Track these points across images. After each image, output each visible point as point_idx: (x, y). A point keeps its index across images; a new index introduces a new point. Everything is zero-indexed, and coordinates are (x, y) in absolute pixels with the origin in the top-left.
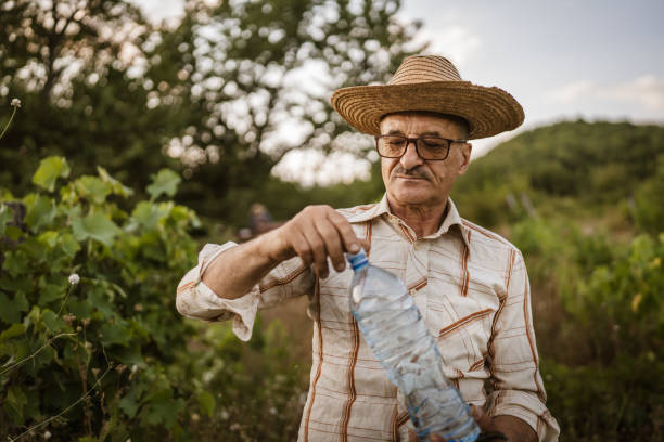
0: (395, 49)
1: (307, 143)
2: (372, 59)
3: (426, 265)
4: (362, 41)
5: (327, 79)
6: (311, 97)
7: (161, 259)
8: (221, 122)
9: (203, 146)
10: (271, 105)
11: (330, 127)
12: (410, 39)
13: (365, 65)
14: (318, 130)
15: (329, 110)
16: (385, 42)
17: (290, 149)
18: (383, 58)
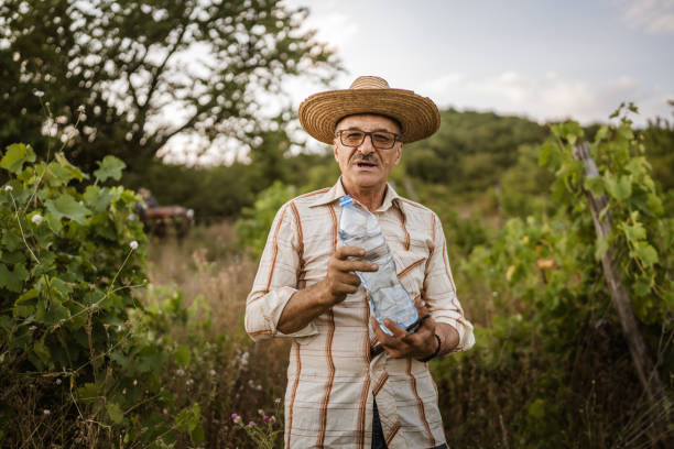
0: (281, 35)
1: (190, 125)
2: (259, 44)
4: (249, 25)
6: (195, 79)
7: (113, 238)
8: (100, 101)
9: (81, 127)
10: (154, 85)
11: (216, 110)
12: (298, 27)
13: (251, 49)
14: (203, 115)
15: (215, 93)
16: (271, 27)
17: (181, 130)
18: (269, 43)
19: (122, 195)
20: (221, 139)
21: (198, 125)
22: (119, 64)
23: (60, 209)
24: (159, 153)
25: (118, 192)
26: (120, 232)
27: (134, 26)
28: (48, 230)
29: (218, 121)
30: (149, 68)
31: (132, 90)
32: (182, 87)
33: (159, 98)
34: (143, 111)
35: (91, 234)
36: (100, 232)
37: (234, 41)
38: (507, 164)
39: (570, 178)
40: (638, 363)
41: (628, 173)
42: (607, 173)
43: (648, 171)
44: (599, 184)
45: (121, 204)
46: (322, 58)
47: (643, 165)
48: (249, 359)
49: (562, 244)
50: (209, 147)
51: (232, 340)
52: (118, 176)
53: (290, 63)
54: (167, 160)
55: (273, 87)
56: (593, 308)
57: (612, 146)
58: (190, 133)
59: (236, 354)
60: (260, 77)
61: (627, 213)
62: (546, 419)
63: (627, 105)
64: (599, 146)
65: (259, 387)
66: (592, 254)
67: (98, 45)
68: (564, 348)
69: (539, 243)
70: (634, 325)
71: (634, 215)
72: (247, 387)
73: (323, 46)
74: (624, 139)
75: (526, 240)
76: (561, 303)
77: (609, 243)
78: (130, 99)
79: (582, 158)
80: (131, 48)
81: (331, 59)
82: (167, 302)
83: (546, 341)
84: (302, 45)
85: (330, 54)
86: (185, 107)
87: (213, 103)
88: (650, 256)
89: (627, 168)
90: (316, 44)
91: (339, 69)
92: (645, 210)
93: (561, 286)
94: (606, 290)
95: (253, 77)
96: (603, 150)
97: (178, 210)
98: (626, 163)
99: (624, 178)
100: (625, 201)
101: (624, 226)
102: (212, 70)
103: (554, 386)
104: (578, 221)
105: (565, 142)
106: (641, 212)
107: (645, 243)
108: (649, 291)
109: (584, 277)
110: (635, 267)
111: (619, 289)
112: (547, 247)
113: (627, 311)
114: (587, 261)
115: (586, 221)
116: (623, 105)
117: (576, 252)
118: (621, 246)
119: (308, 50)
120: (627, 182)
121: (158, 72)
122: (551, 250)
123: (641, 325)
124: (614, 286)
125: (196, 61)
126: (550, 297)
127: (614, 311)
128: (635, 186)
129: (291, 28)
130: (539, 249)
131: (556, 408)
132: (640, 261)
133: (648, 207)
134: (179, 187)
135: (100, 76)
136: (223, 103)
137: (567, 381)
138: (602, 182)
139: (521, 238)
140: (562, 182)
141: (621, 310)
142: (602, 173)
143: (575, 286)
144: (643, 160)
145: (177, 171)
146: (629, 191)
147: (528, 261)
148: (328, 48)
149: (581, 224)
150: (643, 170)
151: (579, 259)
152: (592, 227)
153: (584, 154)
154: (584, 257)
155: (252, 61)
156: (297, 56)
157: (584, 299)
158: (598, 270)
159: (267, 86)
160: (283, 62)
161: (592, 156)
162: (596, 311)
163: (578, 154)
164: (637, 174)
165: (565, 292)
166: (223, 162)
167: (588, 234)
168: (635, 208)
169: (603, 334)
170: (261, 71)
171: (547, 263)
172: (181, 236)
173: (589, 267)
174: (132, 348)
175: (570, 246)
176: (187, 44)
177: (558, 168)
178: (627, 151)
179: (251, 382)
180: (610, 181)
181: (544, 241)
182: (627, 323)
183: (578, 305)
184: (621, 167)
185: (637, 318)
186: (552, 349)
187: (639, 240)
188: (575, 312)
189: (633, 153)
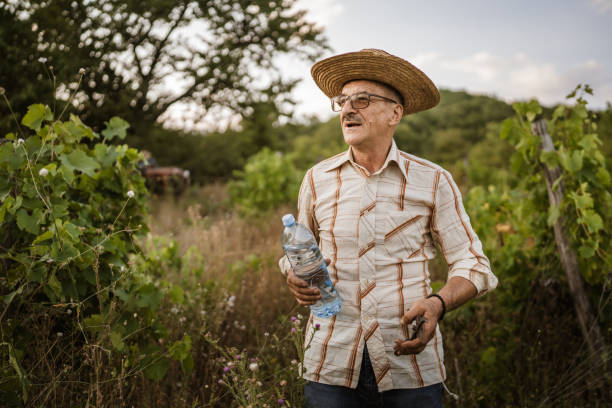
0: (274, 15)
1: (188, 95)
2: (254, 22)
3: (375, 192)
4: (245, 4)
5: (210, 36)
6: (194, 53)
7: (118, 191)
8: (108, 70)
9: (89, 92)
10: (157, 57)
11: (212, 81)
12: (289, 7)
13: (246, 26)
14: (200, 86)
15: (212, 66)
17: (180, 99)
18: (263, 21)
19: (127, 152)
20: (216, 108)
21: (195, 94)
22: (127, 37)
23: (73, 164)
24: (160, 119)
25: (123, 150)
26: (124, 184)
27: (140, 3)
28: (63, 181)
29: (214, 91)
30: (153, 41)
31: (137, 61)
32: (182, 59)
33: (162, 69)
34: (147, 80)
35: (99, 187)
36: (107, 185)
37: (231, 19)
38: (475, 139)
39: (528, 152)
40: (582, 319)
41: (580, 148)
42: (562, 147)
43: (599, 147)
44: (553, 158)
45: (125, 161)
46: (310, 37)
47: (595, 142)
48: (235, 302)
49: (518, 211)
50: (205, 115)
51: (221, 285)
52: (122, 134)
53: (281, 40)
54: (167, 125)
55: (265, 63)
56: (543, 268)
57: (567, 123)
58: (188, 102)
59: (223, 297)
60: (253, 53)
61: (578, 184)
62: (496, 365)
63: (583, 87)
64: (556, 123)
65: (243, 327)
66: (545, 220)
67: (108, 19)
68: (516, 304)
69: (498, 210)
70: (580, 285)
71: (584, 186)
72: (233, 326)
73: (311, 26)
74: (579, 118)
75: (487, 206)
76: (516, 263)
77: (561, 211)
78: (135, 70)
79: (540, 133)
80: (137, 22)
81: (318, 38)
82: (164, 251)
83: (501, 297)
84: (292, 25)
85: (317, 33)
86: (185, 77)
87: (210, 75)
88: (596, 223)
89: (580, 144)
90: (305, 24)
91: (325, 47)
92: (594, 182)
93: (515, 249)
94: (556, 254)
95: (246, 53)
96: (559, 127)
97: (176, 171)
98: (580, 139)
99: (577, 152)
100: (576, 173)
101: (574, 195)
102: (210, 44)
103: (505, 336)
104: (534, 190)
105: (525, 119)
106: (590, 184)
107: (592, 211)
108: (593, 254)
109: (537, 241)
110: (582, 232)
111: (568, 252)
112: (505, 213)
113: (574, 272)
114: (540, 227)
115: (541, 190)
116: (579, 87)
117: (530, 218)
118: (571, 213)
119: (298, 28)
120: (579, 156)
121: (160, 45)
122: (509, 216)
123: (586, 286)
124: (564, 249)
125: (195, 36)
126: (506, 258)
127: (562, 272)
128: (586, 160)
129: (283, 8)
130: (498, 214)
131: (506, 356)
132: (587, 227)
133: (597, 180)
134: (177, 150)
135: (109, 47)
136: (219, 75)
137: (517, 332)
138: (557, 155)
139: (483, 205)
140: (521, 155)
141: (569, 271)
142: (557, 148)
143: (529, 249)
144: (595, 137)
145: (175, 136)
146: (580, 164)
147: (488, 225)
148: (316, 28)
149: (536, 194)
150: (595, 146)
151: (533, 224)
152: (546, 196)
153: (542, 130)
154: (537, 223)
155: (247, 38)
156: (287, 34)
157: (536, 261)
158: (550, 235)
159: (259, 62)
160: (275, 39)
161: (549, 133)
162: (546, 271)
163: (536, 130)
164: (589, 150)
165: (519, 254)
166: (218, 129)
167: (542, 202)
168: (585, 180)
169: (552, 292)
170: (255, 47)
171: (505, 228)
172: (178, 194)
173: (543, 231)
175: (525, 213)
176: (188, 21)
177: (517, 142)
178: (581, 129)
179: (236, 322)
180: (563, 155)
181: (503, 208)
182: (573, 284)
183: (531, 265)
184: (574, 142)
185: (582, 278)
186: (505, 304)
187: (587, 209)
188: (527, 271)
189: (587, 131)
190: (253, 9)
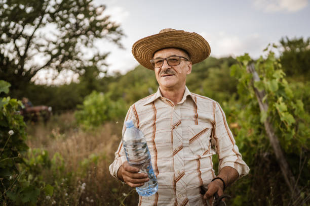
0: (92, 19)
1: (48, 65)
2: (81, 23)
4: (76, 14)
5: (58, 32)
6: (49, 42)
10: (28, 45)
11: (61, 56)
12: (100, 14)
13: (77, 26)
14: (54, 59)
15: (60, 48)
16: (87, 15)
17: (43, 67)
18: (86, 23)
19: (9, 101)
20: (64, 71)
21: (52, 64)
22: (9, 35)
24: (33, 79)
25: (7, 100)
26: (10, 121)
27: (16, 16)
29: (63, 61)
30: (25, 37)
31: (17, 48)
32: (43, 46)
33: (31, 52)
34: (23, 59)
37: (69, 22)
39: (246, 82)
40: (285, 173)
41: (275, 78)
42: (265, 79)
43: (284, 77)
44: (261, 85)
45: (9, 107)
46: (113, 29)
47: (281, 74)
48: (86, 187)
49: (242, 114)
50: (58, 75)
51: (76, 175)
52: (7, 91)
53: (97, 32)
54: (37, 83)
55: (89, 44)
56: (261, 146)
57: (265, 65)
58: (48, 69)
59: (78, 184)
60: (82, 40)
61: (276, 98)
63: (272, 45)
64: (259, 65)
65: (92, 201)
66: (259, 120)
69: (230, 115)
70: (282, 154)
71: (280, 99)
72: (85, 201)
73: (113, 24)
74: (271, 62)
76: (245, 145)
77: (268, 113)
78: (16, 53)
79: (251, 72)
80: (15, 27)
81: (118, 30)
82: (39, 157)
84: (103, 24)
85: (117, 27)
86: (45, 55)
87: (59, 53)
88: (290, 119)
89: (274, 76)
90: (109, 23)
91: (122, 34)
93: (243, 137)
94: (267, 138)
95: (79, 40)
96: (261, 67)
97: (44, 107)
98: (273, 73)
99: (274, 81)
100: (275, 92)
101: (276, 105)
102: (58, 37)
103: (244, 188)
104: (251, 103)
105: (242, 64)
106: (284, 98)
107: (287, 113)
108: (292, 137)
109: (254, 132)
110: (283, 125)
111: (274, 137)
112: (234, 117)
113: (278, 147)
114: (256, 123)
115: (255, 103)
116: (269, 45)
117: (250, 119)
118: (275, 116)
119: (106, 25)
120: (275, 83)
121: (29, 39)
122: (236, 118)
123: (285, 154)
124: (271, 135)
126: (239, 142)
127: (271, 148)
128: (279, 84)
129: (97, 15)
130: (231, 118)
131: (246, 199)
132: (287, 123)
133: (287, 95)
134: (43, 96)
136: (64, 53)
138: (263, 83)
140: (242, 84)
141: (275, 147)
142: (262, 79)
143: (250, 136)
144: (281, 71)
145: (42, 88)
146: (277, 87)
148: (116, 24)
149: (252, 105)
150: (282, 77)
151: (252, 122)
152: (258, 106)
153: (252, 69)
154: (254, 121)
155: (78, 32)
156: (101, 29)
157: (255, 142)
158: (262, 128)
159: (86, 44)
160: (94, 32)
161: (256, 71)
162: (263, 148)
163: (249, 70)
164: (279, 78)
165: (246, 140)
166: (66, 83)
167: (256, 110)
168: (280, 96)
169: (267, 159)
170: (83, 37)
171: (235, 125)
172: (46, 119)
173: (258, 126)
174: (18, 189)
175: (247, 116)
176: (44, 24)
177: (240, 77)
178: (273, 67)
179: (87, 198)
180: (267, 83)
181: (232, 114)
182: (278, 154)
183: (253, 146)
184: (271, 76)
185: (283, 150)
187: (285, 112)
188: (251, 149)
189: (276, 68)
190: (81, 16)
